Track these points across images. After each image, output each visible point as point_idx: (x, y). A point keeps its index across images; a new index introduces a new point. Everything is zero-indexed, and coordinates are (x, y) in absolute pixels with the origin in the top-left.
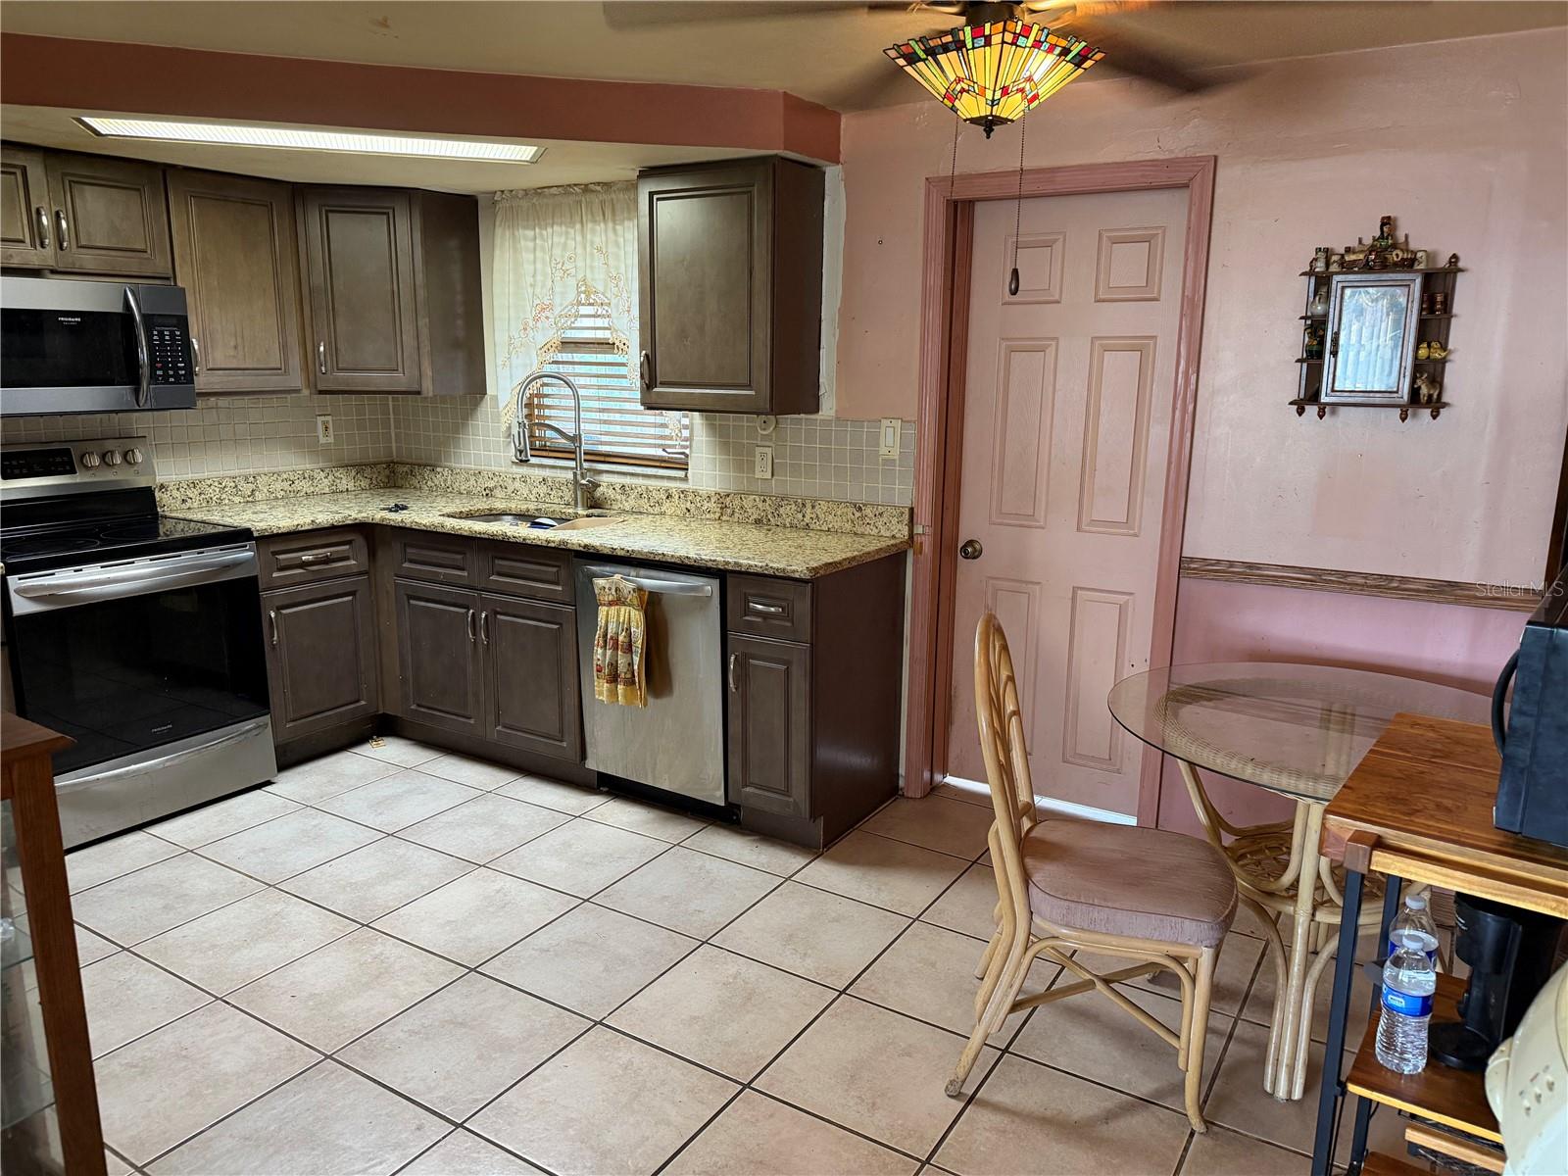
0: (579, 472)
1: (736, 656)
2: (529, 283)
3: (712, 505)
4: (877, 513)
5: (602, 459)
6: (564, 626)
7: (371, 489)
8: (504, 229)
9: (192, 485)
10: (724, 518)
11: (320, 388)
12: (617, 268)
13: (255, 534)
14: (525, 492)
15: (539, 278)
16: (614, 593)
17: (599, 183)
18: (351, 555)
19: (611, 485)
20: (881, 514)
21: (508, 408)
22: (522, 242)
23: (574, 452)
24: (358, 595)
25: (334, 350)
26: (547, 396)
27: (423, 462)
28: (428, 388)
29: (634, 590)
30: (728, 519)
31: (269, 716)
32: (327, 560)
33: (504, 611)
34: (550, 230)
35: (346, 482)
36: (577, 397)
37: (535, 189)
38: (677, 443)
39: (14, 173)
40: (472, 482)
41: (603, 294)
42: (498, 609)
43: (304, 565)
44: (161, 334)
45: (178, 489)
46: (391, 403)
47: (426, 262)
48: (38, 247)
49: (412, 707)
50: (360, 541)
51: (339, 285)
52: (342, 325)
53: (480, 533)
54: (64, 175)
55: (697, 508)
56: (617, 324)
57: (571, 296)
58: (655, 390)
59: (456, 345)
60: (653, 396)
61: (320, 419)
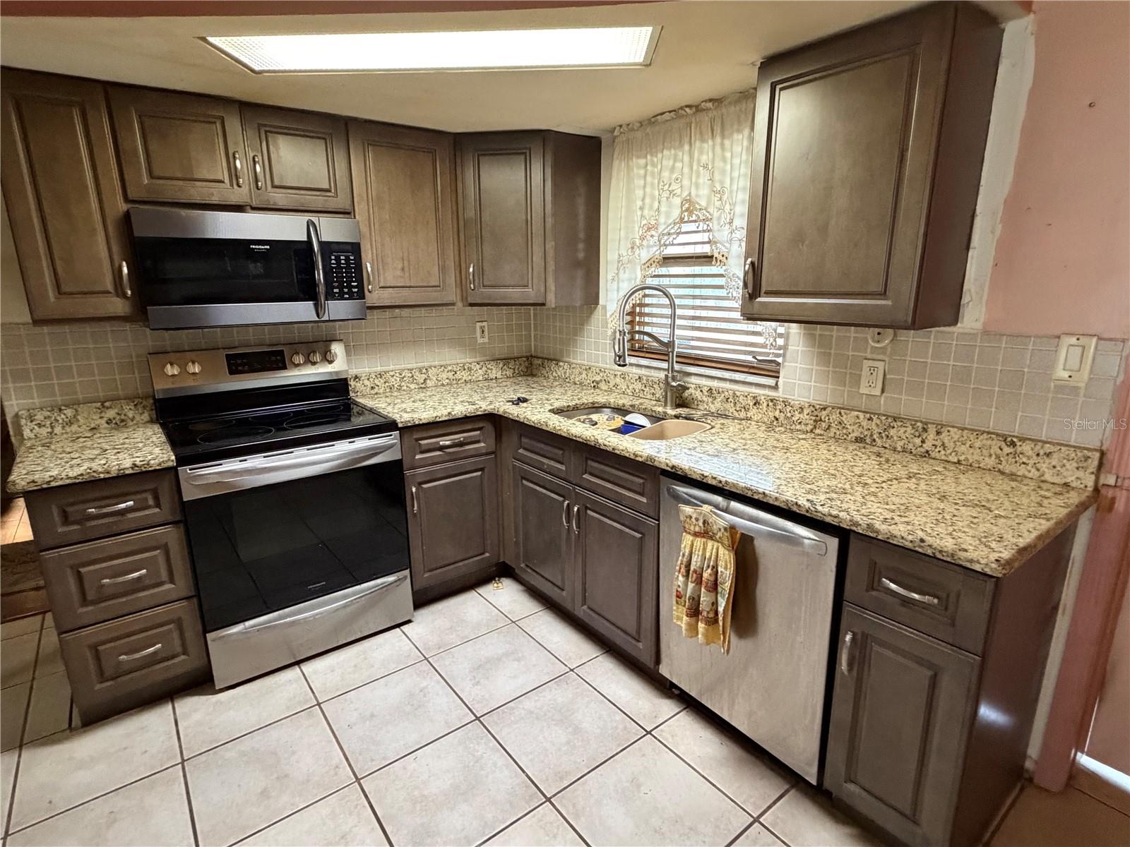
0: (670, 375)
1: (854, 635)
2: (638, 207)
3: (804, 416)
4: (1042, 452)
5: (692, 362)
6: (647, 537)
7: (514, 377)
8: (621, 161)
9: (379, 376)
10: (818, 431)
11: (470, 300)
12: (722, 182)
13: (400, 425)
14: (624, 387)
15: (647, 201)
16: (701, 524)
17: (710, 100)
18: (481, 438)
19: (699, 387)
20: (1048, 455)
21: (614, 316)
22: (635, 170)
23: (668, 355)
24: (486, 470)
25: (480, 271)
26: (647, 305)
27: (552, 357)
28: (551, 300)
29: (725, 529)
30: (822, 432)
31: (408, 570)
32: (461, 444)
33: (593, 508)
34: (660, 155)
35: (495, 372)
36: (673, 306)
37: (649, 120)
38: (771, 351)
39: (215, 123)
40: (584, 376)
41: (706, 209)
42: (588, 505)
43: (441, 448)
44: (338, 259)
45: (368, 379)
46: (532, 312)
47: (554, 195)
48: (235, 186)
49: (522, 566)
50: (489, 428)
51: (486, 216)
52: (488, 249)
53: (575, 436)
54: (260, 126)
55: (787, 418)
56: (718, 236)
57: (676, 213)
58: (759, 299)
59: (577, 264)
60: (756, 306)
61: (479, 324)
